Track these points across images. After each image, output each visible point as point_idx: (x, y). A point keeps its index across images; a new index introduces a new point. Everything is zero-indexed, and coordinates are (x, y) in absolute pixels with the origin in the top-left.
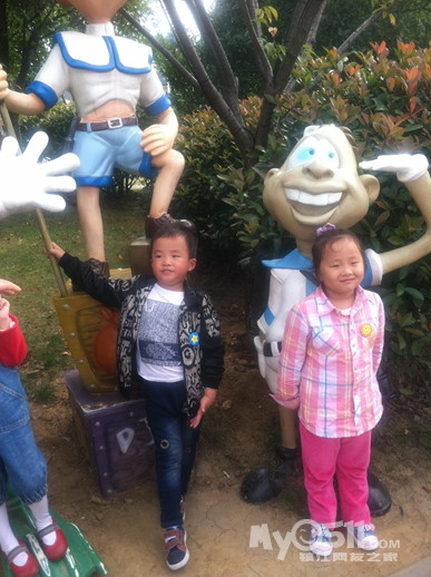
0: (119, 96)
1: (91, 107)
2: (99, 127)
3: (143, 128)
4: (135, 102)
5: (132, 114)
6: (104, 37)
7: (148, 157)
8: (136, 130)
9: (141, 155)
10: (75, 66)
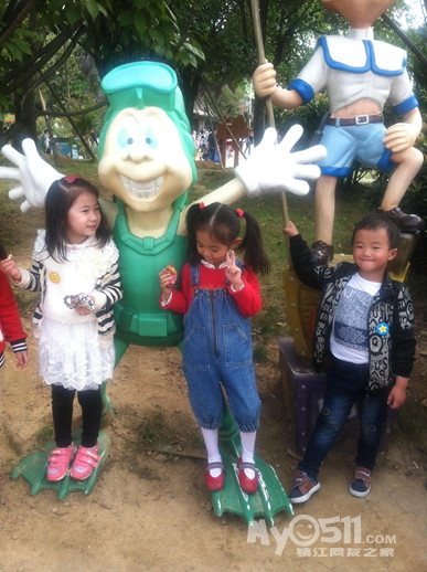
0: (369, 95)
1: (342, 105)
2: (346, 123)
3: (387, 125)
4: (384, 101)
5: (379, 112)
6: (364, 41)
7: (388, 153)
8: (380, 127)
9: (382, 151)
10: (334, 67)
